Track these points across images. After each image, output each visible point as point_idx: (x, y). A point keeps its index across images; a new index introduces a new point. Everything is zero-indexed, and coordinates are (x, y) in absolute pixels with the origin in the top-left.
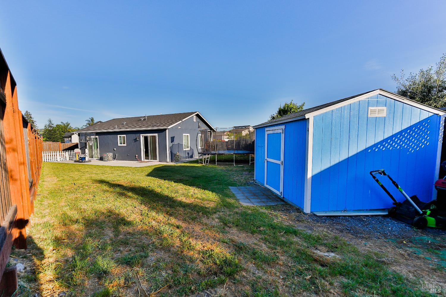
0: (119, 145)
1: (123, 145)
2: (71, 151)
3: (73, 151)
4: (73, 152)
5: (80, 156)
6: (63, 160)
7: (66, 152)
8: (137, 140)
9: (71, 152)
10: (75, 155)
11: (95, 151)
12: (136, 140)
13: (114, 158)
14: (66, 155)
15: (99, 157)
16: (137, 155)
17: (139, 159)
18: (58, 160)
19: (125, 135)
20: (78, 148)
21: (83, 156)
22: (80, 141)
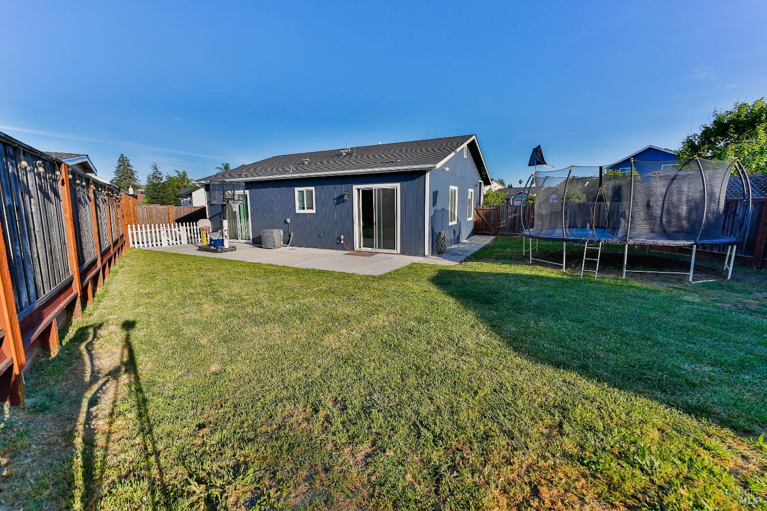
0: (298, 211)
1: (306, 211)
2: (191, 224)
3: (194, 223)
4: (195, 226)
5: (212, 237)
6: (175, 244)
7: (180, 226)
8: (342, 200)
9: (192, 226)
10: (198, 232)
11: (243, 223)
12: (340, 199)
13: (287, 242)
14: (181, 233)
15: (251, 238)
16: (342, 237)
17: (348, 245)
18: (163, 242)
19: (313, 188)
20: (206, 218)
21: (216, 236)
22: (209, 202)
